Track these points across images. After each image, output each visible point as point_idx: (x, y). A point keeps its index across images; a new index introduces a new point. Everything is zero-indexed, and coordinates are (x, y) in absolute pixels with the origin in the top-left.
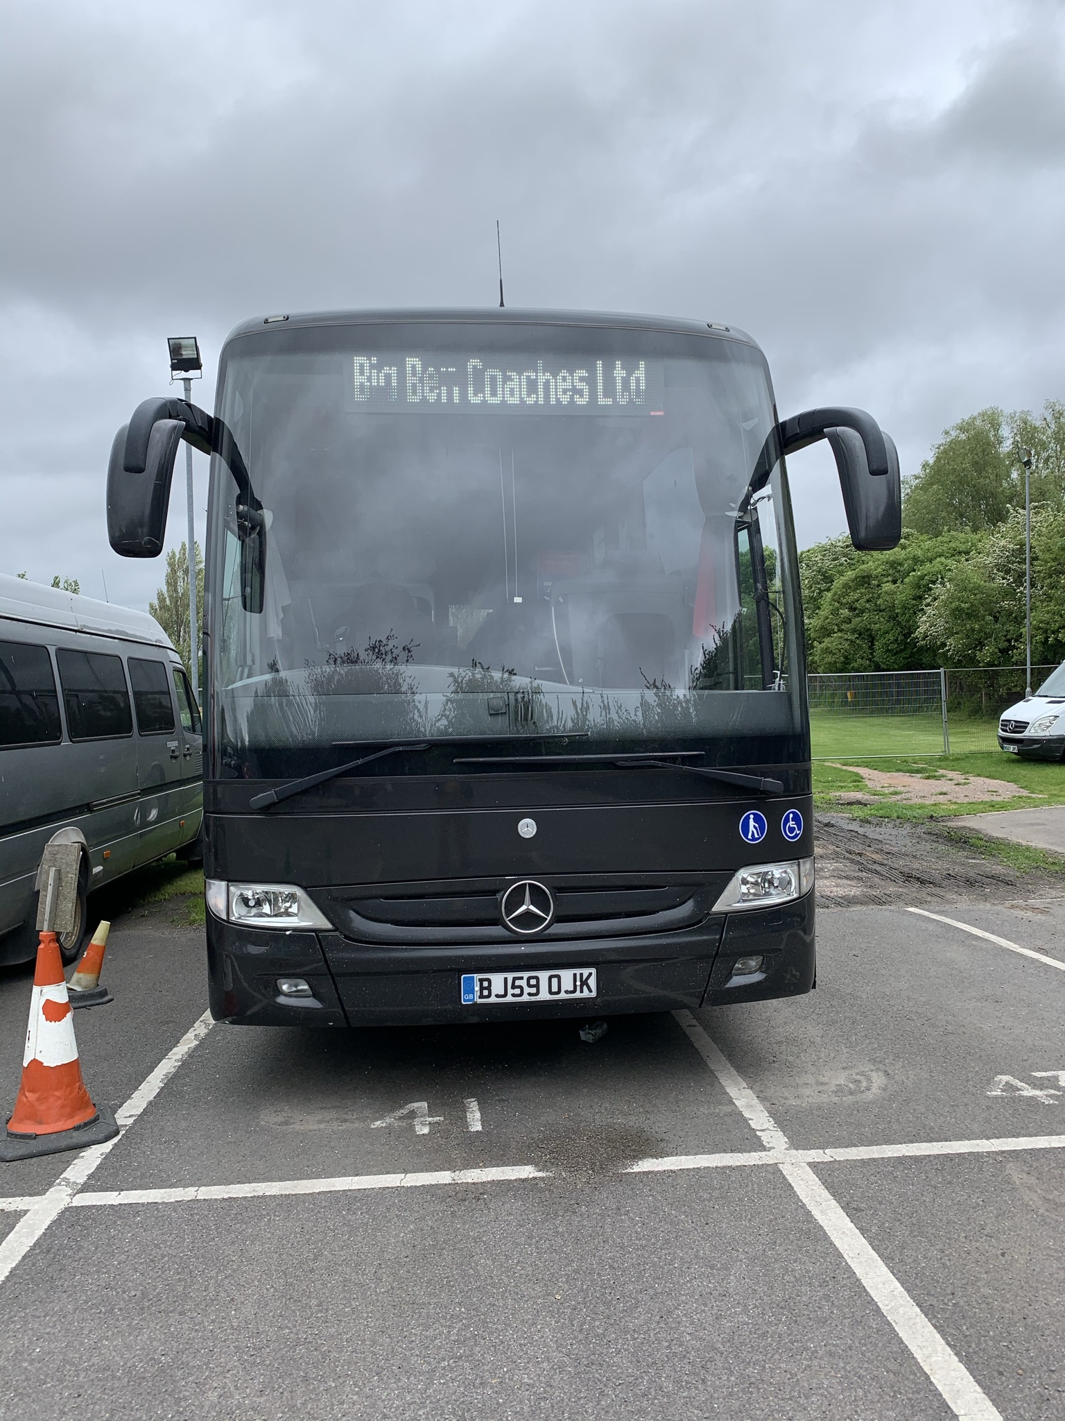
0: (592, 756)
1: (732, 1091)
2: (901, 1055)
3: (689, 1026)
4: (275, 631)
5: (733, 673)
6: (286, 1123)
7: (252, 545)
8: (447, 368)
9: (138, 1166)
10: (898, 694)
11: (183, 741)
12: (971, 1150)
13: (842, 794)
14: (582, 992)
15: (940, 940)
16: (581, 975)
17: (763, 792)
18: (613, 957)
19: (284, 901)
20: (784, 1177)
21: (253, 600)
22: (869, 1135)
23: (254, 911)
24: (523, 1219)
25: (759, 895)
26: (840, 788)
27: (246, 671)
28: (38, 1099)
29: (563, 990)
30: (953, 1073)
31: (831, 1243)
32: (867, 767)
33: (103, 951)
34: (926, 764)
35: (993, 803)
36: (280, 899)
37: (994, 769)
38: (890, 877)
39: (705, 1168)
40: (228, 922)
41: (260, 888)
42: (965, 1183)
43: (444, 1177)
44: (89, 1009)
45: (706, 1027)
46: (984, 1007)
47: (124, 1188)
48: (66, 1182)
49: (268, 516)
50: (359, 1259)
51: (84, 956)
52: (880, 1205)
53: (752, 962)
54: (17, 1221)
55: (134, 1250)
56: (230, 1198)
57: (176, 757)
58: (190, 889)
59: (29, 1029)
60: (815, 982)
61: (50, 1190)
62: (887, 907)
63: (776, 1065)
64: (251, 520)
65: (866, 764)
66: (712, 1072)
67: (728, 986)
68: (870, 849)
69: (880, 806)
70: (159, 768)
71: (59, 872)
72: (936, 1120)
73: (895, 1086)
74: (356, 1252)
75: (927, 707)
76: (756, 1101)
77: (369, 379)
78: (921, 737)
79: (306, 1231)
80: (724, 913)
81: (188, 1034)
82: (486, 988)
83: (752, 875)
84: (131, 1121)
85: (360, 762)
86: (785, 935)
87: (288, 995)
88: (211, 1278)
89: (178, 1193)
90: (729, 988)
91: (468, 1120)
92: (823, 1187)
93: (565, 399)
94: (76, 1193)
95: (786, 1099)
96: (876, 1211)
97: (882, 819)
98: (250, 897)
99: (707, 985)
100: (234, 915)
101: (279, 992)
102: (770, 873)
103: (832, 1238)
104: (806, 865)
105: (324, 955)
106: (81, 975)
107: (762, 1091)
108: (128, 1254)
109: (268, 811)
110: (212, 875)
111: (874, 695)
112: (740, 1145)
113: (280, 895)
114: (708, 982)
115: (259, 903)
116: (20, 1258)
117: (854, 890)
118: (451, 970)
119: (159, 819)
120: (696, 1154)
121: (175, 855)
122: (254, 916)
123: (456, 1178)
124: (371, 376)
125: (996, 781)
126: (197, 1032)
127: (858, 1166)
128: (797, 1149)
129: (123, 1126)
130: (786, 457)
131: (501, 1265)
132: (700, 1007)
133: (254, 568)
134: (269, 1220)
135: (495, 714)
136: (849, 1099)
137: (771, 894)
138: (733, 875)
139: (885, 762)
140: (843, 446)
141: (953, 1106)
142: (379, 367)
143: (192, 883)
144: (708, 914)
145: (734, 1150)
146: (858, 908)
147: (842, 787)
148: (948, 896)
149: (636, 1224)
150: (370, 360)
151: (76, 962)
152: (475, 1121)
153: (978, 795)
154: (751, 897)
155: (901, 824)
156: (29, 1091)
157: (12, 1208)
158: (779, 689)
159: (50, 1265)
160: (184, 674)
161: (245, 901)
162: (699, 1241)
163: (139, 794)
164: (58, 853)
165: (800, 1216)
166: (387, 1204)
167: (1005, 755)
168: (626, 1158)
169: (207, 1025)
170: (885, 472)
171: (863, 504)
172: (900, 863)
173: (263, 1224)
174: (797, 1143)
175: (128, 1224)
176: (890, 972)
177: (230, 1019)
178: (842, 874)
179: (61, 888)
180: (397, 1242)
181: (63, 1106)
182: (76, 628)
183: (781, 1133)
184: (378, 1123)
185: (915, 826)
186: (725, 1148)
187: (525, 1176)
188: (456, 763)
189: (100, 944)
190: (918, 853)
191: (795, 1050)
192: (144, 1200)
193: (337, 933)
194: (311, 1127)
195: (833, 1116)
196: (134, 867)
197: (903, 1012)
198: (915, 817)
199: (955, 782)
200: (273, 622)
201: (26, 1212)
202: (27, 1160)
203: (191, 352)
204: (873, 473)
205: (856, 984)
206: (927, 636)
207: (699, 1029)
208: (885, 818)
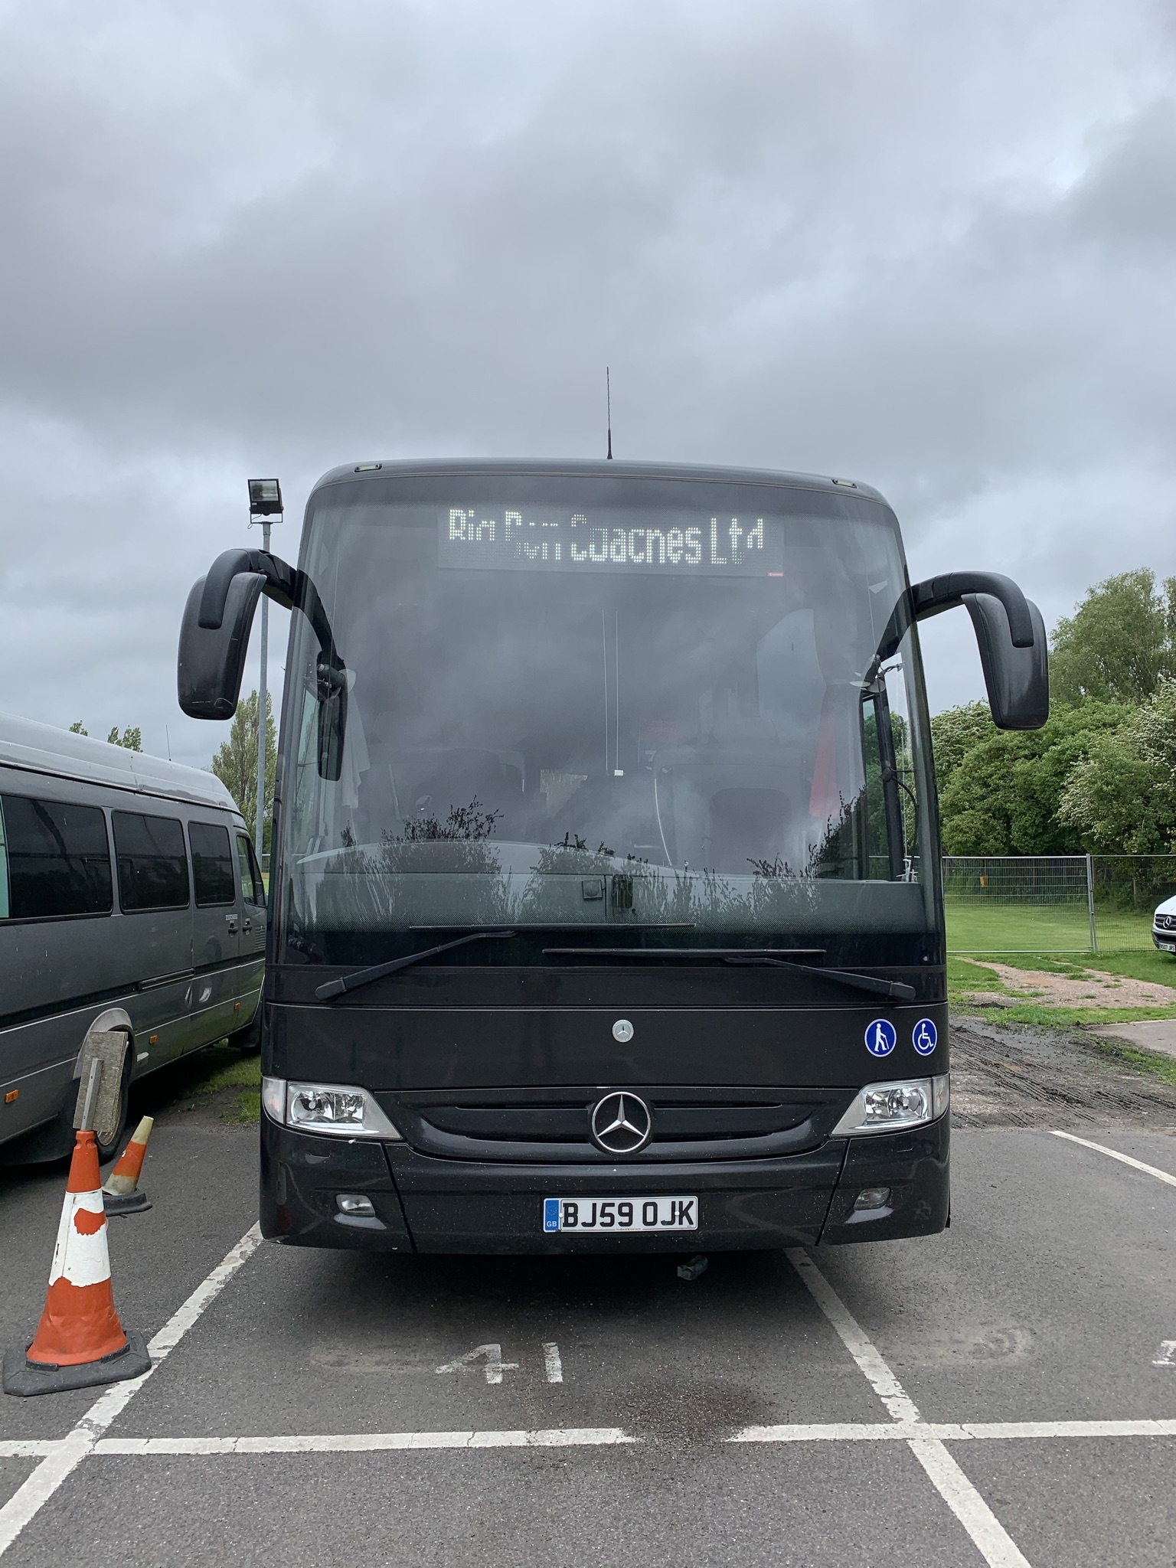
0: (698, 951)
1: (853, 1347)
2: (1049, 1311)
3: (803, 1264)
4: (352, 801)
5: (856, 858)
6: (340, 1364)
7: (331, 705)
8: (549, 524)
9: (170, 1408)
10: (1038, 881)
11: (243, 914)
12: (1135, 1433)
13: (976, 994)
14: (681, 1223)
15: (1091, 1171)
16: (681, 1203)
17: (893, 998)
18: (718, 1184)
19: (348, 1105)
20: (914, 1456)
21: (331, 766)
22: (1014, 1409)
23: (314, 1115)
24: (609, 1495)
25: (886, 1117)
26: (973, 987)
27: (318, 842)
28: (63, 1325)
29: (660, 1219)
30: (1111, 1336)
31: (972, 1544)
32: (1004, 963)
33: (143, 1150)
34: (1071, 962)
35: (1148, 1010)
36: (344, 1102)
37: (1148, 970)
38: (1032, 1093)
39: (821, 1441)
40: (285, 1125)
41: (322, 1089)
42: (1130, 1474)
43: (518, 1438)
44: (125, 1217)
45: (823, 1268)
46: (1145, 1254)
47: (153, 1435)
48: (89, 1424)
49: (350, 677)
50: (418, 1536)
51: (123, 1156)
52: (1029, 1497)
53: (877, 1194)
54: (32, 1469)
55: (161, 1512)
56: (272, 1453)
57: (234, 932)
58: (241, 1080)
59: (58, 1242)
60: (949, 1219)
61: (71, 1433)
62: (1029, 1128)
63: (903, 1316)
64: (332, 680)
65: (1002, 960)
66: (828, 1321)
67: (849, 1222)
68: (1008, 1059)
69: (1019, 1009)
70: (215, 942)
71: (102, 1063)
72: (1093, 1394)
73: (1043, 1348)
74: (414, 1527)
75: (1071, 897)
76: (880, 1360)
77: (465, 533)
78: (1064, 931)
79: (357, 1498)
80: (847, 1137)
81: (233, 1251)
82: (571, 1215)
83: (878, 1093)
84: (165, 1353)
85: (439, 949)
86: (916, 1163)
87: (347, 1213)
88: (248, 1551)
89: (213, 1445)
90: (848, 1224)
91: (547, 1369)
92: (961, 1472)
93: (675, 559)
94: (100, 1439)
95: (915, 1358)
96: (1024, 1504)
97: (1021, 1025)
98: (310, 1099)
99: (825, 1220)
100: (292, 1120)
101: (338, 1209)
102: (899, 1091)
103: (973, 1537)
104: (940, 1083)
105: (390, 1169)
106: (117, 1178)
107: (886, 1348)
108: (154, 1516)
109: (336, 1002)
110: (270, 1072)
111: (1009, 881)
112: (862, 1414)
113: (343, 1098)
114: (827, 1216)
115: (320, 1106)
116: (33, 1514)
117: (991, 1108)
118: (532, 1192)
119: (212, 1000)
120: (810, 1423)
121: (227, 1040)
122: (314, 1121)
123: (532, 1440)
124: (467, 530)
125: (1151, 984)
126: (243, 1249)
127: (1003, 1447)
128: (929, 1423)
129: (156, 1359)
130: (918, 623)
131: (583, 1553)
132: (816, 1245)
133: (333, 730)
134: (316, 1482)
135: (591, 899)
136: (990, 1362)
137: (900, 1116)
138: (856, 1094)
139: (1024, 958)
140: (983, 614)
141: (1113, 1377)
142: (476, 521)
143: (244, 1073)
144: (828, 1137)
145: (856, 1420)
146: (995, 1129)
147: (975, 986)
148: (1098, 1119)
149: (741, 1508)
150: (467, 513)
151: (114, 1161)
152: (555, 1371)
153: (1132, 1000)
154: (877, 1119)
155: (1043, 1030)
156: (54, 1315)
157: (26, 1453)
158: (910, 880)
159: (66, 1525)
160: (248, 840)
161: (305, 1103)
162: (815, 1533)
163: (193, 972)
164: (102, 1041)
165: (934, 1507)
166: (451, 1468)
167: (1160, 954)
168: (729, 1424)
169: (255, 1241)
170: (1029, 643)
171: (1006, 677)
172: (1042, 1077)
173: (309, 1486)
174: (929, 1414)
175: (156, 1479)
176: (1035, 1208)
177: (282, 1238)
178: (977, 1088)
179: (103, 1082)
180: (462, 1517)
181: (90, 1333)
182: (135, 789)
183: (910, 1401)
184: (444, 1368)
185: (1059, 1033)
186: (844, 1417)
187: (612, 1442)
188: (546, 953)
189: (141, 1143)
190: (1063, 1066)
191: (925, 1299)
192: (176, 1451)
193: (405, 1144)
194: (367, 1370)
195: (970, 1382)
196: (182, 1053)
197: (1050, 1257)
198: (1059, 1024)
199: (1104, 984)
200: (349, 790)
201: (42, 1458)
202: (47, 1396)
203: (272, 495)
204: (1017, 644)
205: (995, 1221)
206: (1070, 817)
207: (814, 1269)
208: (1025, 1023)
